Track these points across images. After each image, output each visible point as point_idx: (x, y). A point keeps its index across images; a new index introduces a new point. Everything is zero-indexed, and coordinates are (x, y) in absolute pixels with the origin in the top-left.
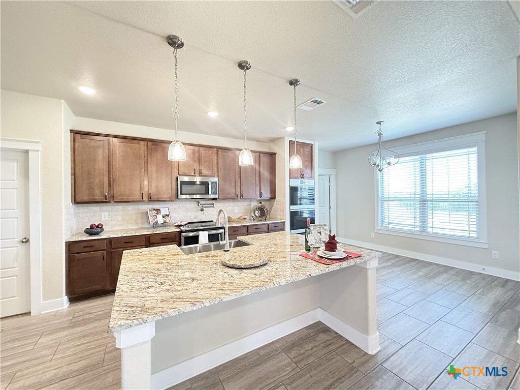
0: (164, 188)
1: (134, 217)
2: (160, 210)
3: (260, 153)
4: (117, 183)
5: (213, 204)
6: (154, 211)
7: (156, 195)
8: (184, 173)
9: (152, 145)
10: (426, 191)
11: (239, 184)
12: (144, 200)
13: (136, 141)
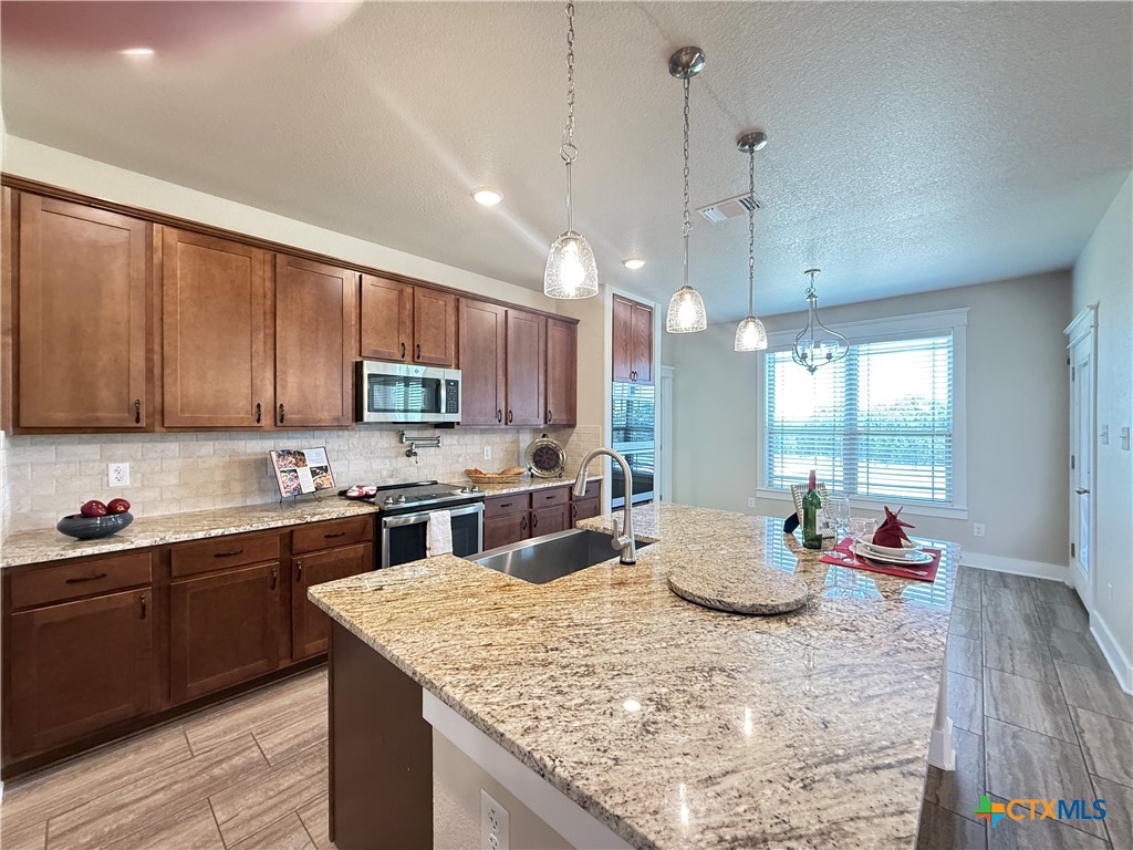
0: (321, 392)
1: (218, 476)
2: (303, 454)
3: (548, 316)
4: (175, 371)
5: (438, 439)
6: (291, 458)
7: (299, 412)
8: (375, 352)
9: (289, 264)
10: (856, 414)
11: (503, 388)
12: (263, 422)
13: (238, 245)
